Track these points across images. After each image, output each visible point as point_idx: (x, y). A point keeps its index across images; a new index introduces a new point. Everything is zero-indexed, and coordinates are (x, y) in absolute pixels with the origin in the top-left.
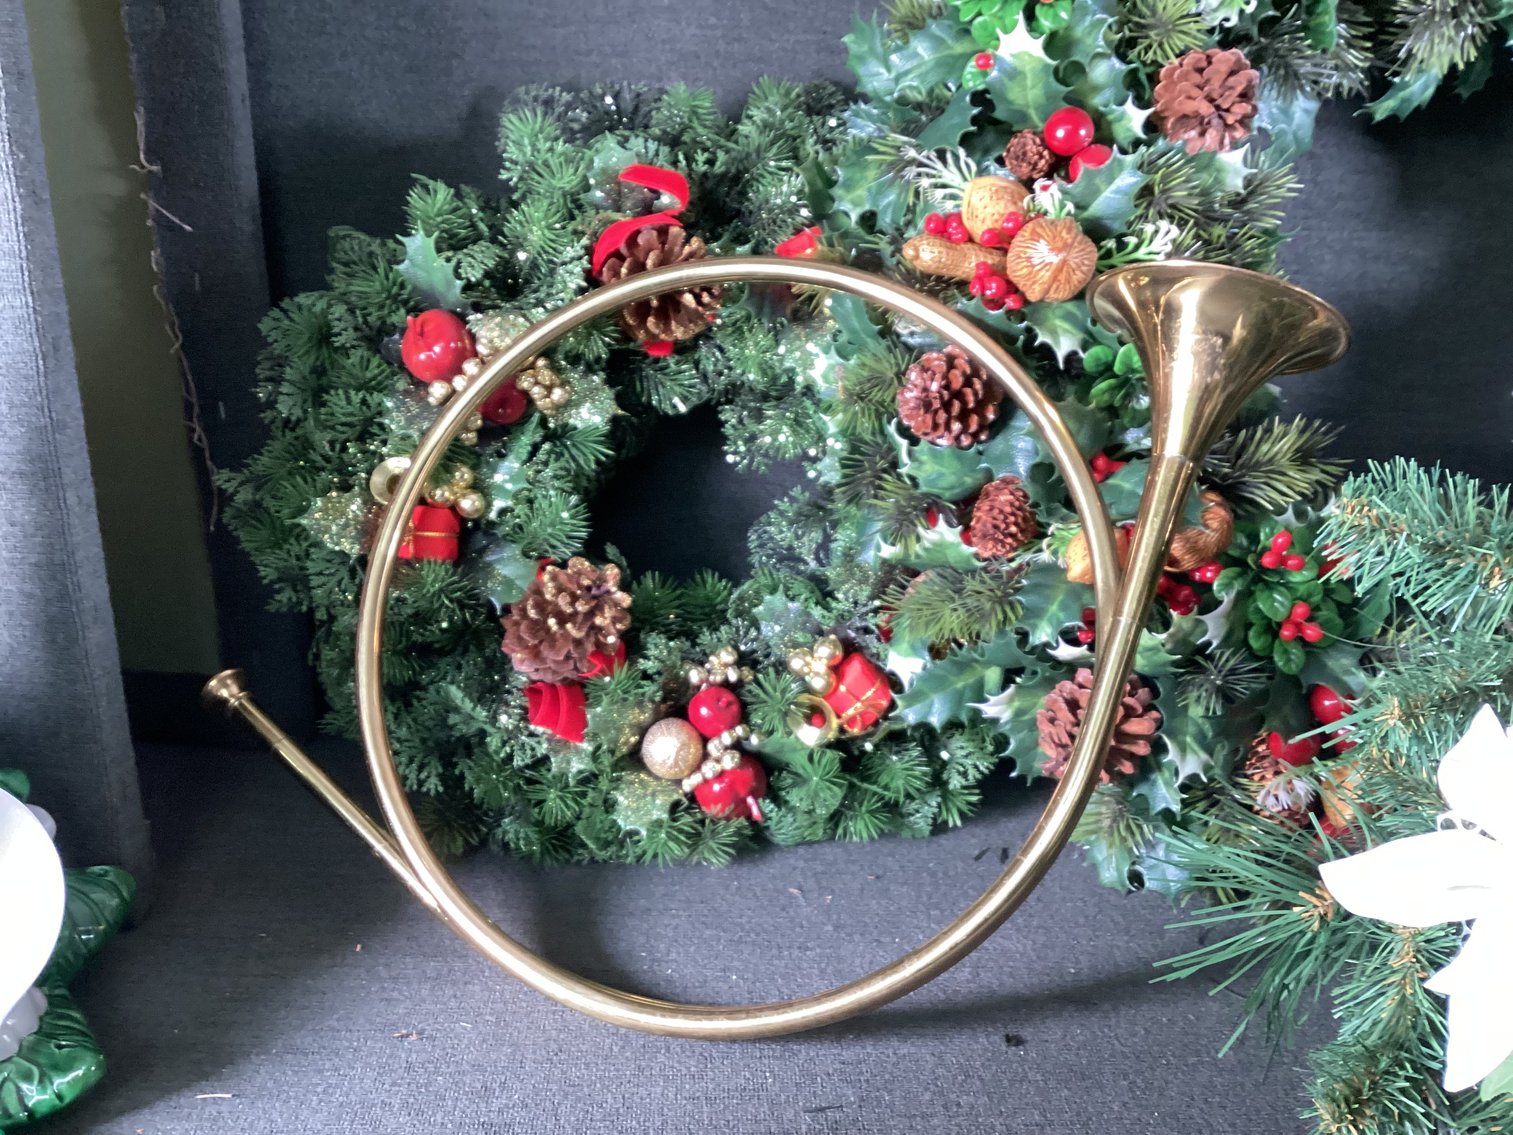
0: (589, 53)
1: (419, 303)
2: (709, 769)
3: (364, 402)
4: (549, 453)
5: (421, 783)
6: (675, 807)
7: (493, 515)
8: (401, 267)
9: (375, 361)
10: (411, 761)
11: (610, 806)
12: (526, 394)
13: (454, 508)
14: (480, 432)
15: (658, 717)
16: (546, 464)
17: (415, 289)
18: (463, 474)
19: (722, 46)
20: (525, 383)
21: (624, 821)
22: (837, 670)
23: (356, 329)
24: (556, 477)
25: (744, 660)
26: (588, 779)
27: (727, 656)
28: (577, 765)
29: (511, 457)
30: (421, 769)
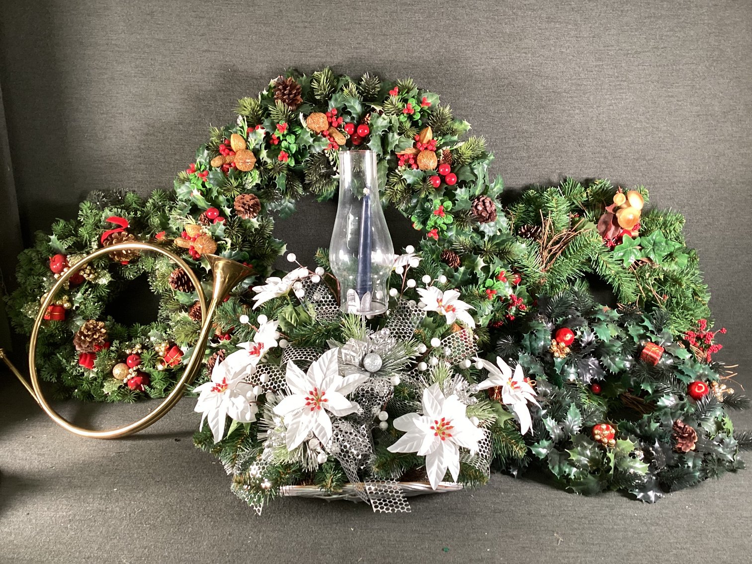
0: (112, 181)
1: (55, 252)
2: (129, 377)
3: (38, 279)
4: (91, 291)
5: (51, 379)
6: (120, 387)
7: (74, 308)
8: (50, 243)
9: (42, 267)
10: (48, 373)
11: (102, 386)
12: (82, 276)
13: (62, 306)
14: (69, 286)
15: (117, 363)
16: (90, 294)
17: (54, 249)
18: (65, 297)
19: (149, 179)
20: (82, 273)
21: (105, 390)
22: (168, 350)
23: (39, 259)
24: (92, 298)
25: (144, 347)
26: (95, 379)
27: (138, 346)
28: (92, 375)
29: (80, 293)
30: (50, 376)
